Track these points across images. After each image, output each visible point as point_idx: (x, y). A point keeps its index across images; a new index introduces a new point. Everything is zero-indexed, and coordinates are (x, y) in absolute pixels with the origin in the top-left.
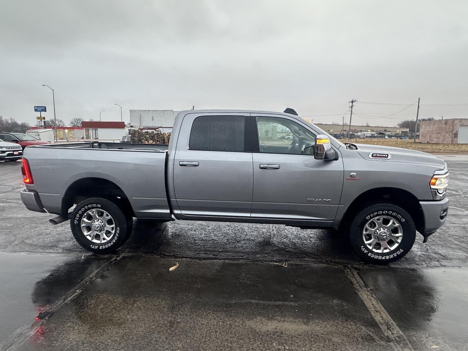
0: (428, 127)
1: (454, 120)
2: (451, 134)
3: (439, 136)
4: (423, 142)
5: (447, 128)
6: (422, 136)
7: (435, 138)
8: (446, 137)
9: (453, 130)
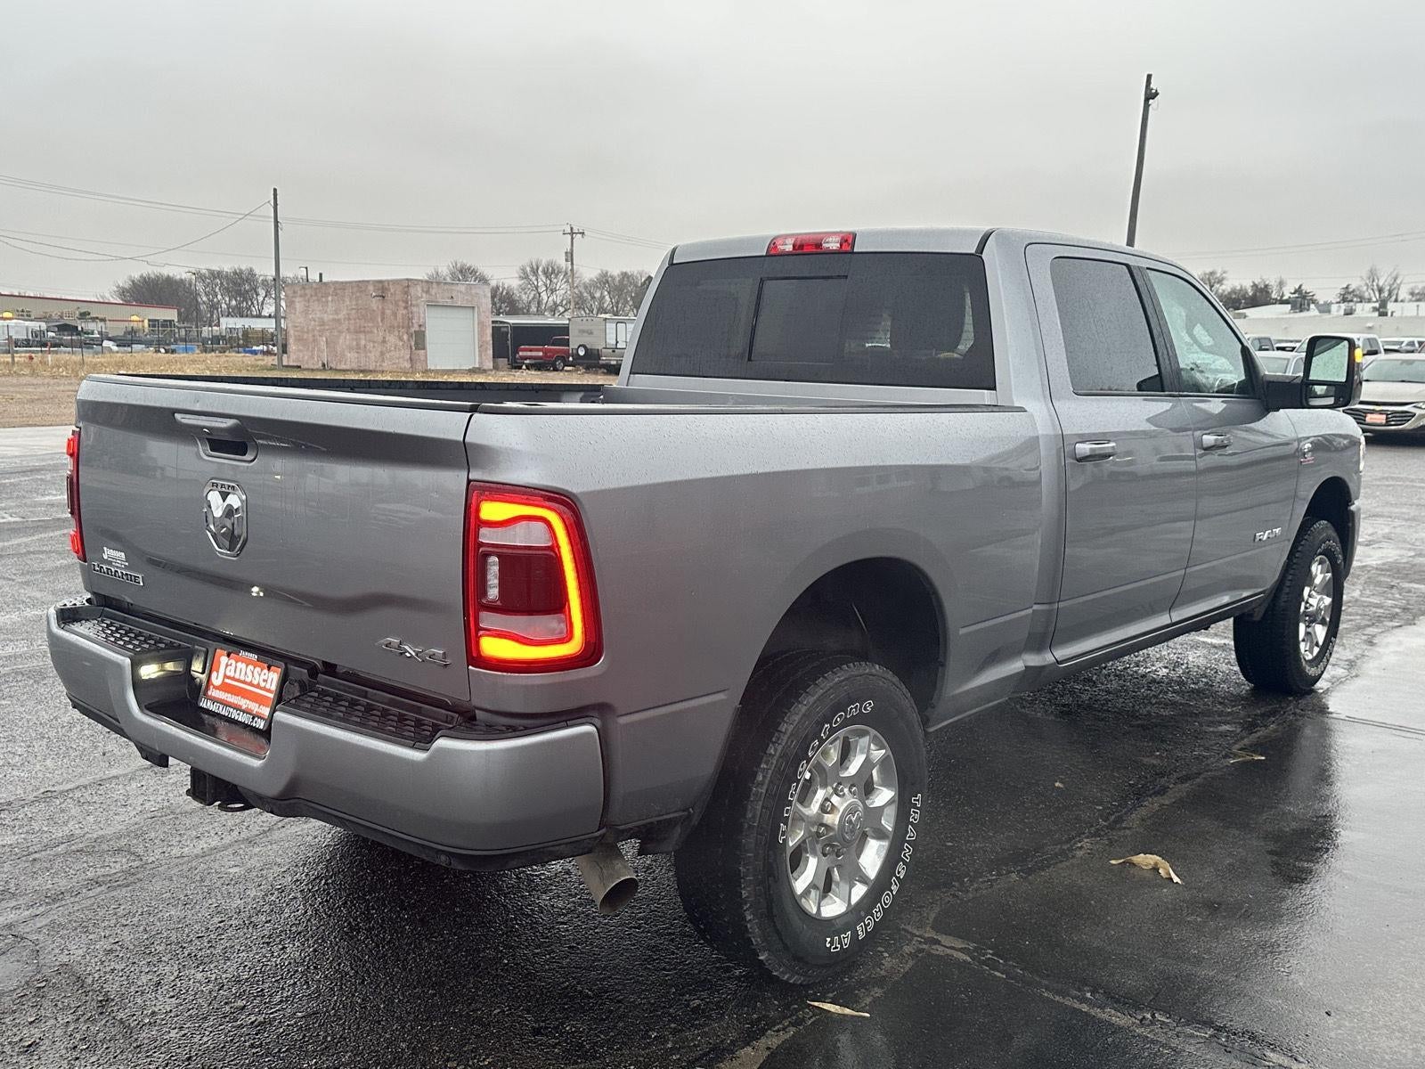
0: (315, 306)
1: (408, 284)
2: (405, 337)
3: (363, 342)
4: (306, 366)
5: (388, 312)
6: (299, 340)
7: (350, 349)
8: (388, 345)
9: (410, 319)
